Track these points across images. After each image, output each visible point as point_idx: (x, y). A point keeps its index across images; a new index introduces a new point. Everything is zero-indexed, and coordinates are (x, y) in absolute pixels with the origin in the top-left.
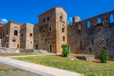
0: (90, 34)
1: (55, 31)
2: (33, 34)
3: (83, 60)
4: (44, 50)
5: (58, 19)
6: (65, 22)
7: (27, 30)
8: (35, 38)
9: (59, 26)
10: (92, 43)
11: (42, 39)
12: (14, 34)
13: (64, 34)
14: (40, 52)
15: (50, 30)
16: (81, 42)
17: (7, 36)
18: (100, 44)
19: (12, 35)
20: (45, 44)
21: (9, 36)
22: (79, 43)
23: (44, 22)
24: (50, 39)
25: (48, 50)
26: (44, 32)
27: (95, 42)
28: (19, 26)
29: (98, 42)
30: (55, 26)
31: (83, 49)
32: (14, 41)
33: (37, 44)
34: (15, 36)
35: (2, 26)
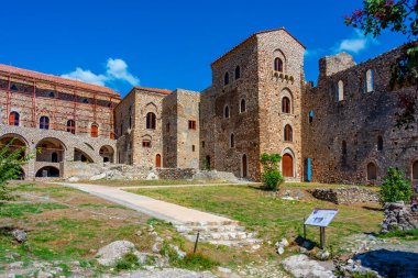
0: (373, 116)
1: (257, 110)
2: (197, 123)
4: (226, 170)
5: (265, 71)
6: (292, 79)
7: (179, 112)
8: (203, 133)
9: (269, 95)
10: (380, 148)
11: (221, 139)
12: (145, 125)
13: (288, 119)
14: (209, 177)
15: (243, 109)
16: (344, 143)
17: (129, 131)
18: (405, 149)
19: (139, 128)
20: (230, 153)
21: (132, 132)
22: (337, 147)
23: (226, 83)
24: (243, 137)
25: (239, 169)
26: (227, 116)
27: (387, 142)
28: (158, 101)
29: (400, 141)
30: (257, 95)
31: (349, 168)
32: (146, 144)
33: (207, 152)
34: (149, 132)
35: (118, 101)
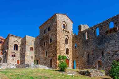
0: (99, 44)
1: (56, 42)
2: (34, 49)
3: (87, 75)
4: (44, 65)
5: (59, 28)
6: (69, 32)
7: (27, 44)
8: (36, 52)
9: (61, 37)
10: (103, 56)
11: (43, 53)
12: (13, 49)
13: (67, 46)
15: (51, 42)
16: (88, 55)
17: (6, 51)
18: (113, 56)
19: (11, 49)
20: (45, 59)
22: (85, 56)
23: (45, 33)
24: (51, 52)
25: (49, 65)
26: (45, 45)
27: (106, 53)
28: (19, 40)
29: (110, 53)
30: (56, 36)
31: (91, 63)
32: (13, 56)
33: (37, 59)
34: (15, 51)
